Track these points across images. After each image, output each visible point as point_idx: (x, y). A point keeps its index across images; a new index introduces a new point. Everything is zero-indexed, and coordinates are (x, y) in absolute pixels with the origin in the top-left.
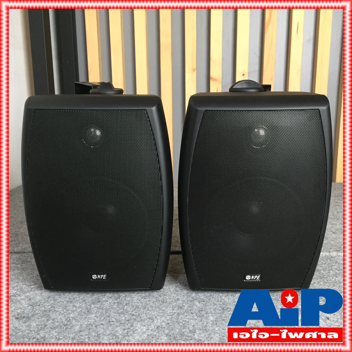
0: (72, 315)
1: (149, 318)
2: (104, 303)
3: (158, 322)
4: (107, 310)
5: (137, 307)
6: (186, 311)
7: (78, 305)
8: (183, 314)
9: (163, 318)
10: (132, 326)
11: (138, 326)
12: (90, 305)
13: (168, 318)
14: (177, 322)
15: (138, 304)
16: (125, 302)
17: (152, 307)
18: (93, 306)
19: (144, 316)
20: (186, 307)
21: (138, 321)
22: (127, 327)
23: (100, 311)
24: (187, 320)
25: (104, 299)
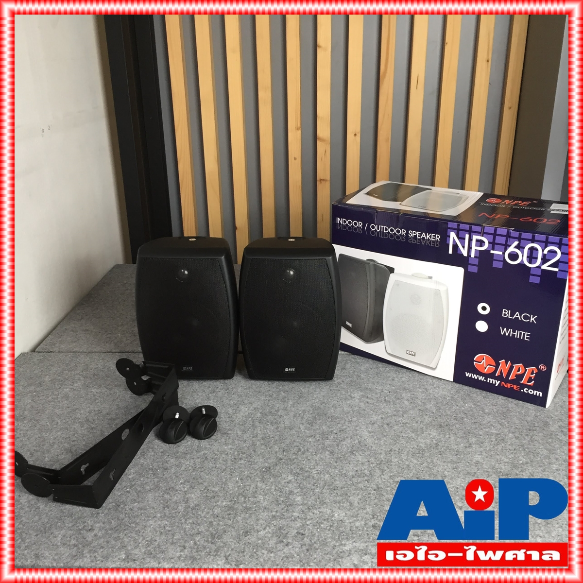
0: (197, 401)
1: (249, 403)
2: (218, 393)
3: (255, 405)
4: (221, 398)
5: (241, 396)
6: (275, 398)
7: (200, 395)
8: (272, 400)
9: (259, 403)
10: (238, 408)
11: (242, 407)
12: (209, 394)
13: (262, 402)
14: (268, 405)
15: (241, 394)
16: (233, 392)
17: (251, 395)
18: (210, 395)
19: (246, 402)
20: (275, 396)
21: (242, 405)
22: (235, 408)
23: (216, 398)
24: (275, 404)
25: (217, 390)
